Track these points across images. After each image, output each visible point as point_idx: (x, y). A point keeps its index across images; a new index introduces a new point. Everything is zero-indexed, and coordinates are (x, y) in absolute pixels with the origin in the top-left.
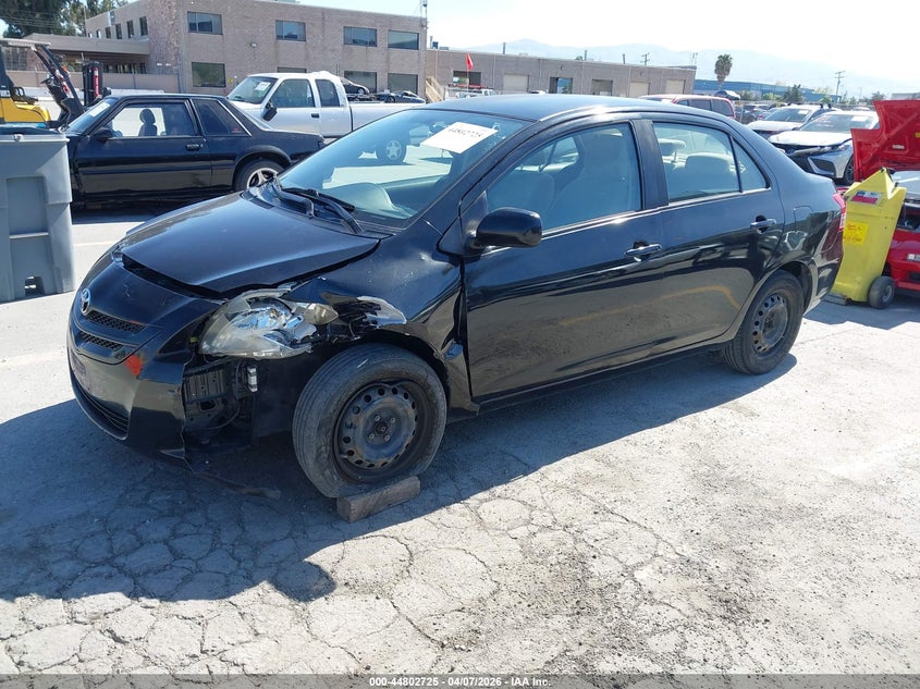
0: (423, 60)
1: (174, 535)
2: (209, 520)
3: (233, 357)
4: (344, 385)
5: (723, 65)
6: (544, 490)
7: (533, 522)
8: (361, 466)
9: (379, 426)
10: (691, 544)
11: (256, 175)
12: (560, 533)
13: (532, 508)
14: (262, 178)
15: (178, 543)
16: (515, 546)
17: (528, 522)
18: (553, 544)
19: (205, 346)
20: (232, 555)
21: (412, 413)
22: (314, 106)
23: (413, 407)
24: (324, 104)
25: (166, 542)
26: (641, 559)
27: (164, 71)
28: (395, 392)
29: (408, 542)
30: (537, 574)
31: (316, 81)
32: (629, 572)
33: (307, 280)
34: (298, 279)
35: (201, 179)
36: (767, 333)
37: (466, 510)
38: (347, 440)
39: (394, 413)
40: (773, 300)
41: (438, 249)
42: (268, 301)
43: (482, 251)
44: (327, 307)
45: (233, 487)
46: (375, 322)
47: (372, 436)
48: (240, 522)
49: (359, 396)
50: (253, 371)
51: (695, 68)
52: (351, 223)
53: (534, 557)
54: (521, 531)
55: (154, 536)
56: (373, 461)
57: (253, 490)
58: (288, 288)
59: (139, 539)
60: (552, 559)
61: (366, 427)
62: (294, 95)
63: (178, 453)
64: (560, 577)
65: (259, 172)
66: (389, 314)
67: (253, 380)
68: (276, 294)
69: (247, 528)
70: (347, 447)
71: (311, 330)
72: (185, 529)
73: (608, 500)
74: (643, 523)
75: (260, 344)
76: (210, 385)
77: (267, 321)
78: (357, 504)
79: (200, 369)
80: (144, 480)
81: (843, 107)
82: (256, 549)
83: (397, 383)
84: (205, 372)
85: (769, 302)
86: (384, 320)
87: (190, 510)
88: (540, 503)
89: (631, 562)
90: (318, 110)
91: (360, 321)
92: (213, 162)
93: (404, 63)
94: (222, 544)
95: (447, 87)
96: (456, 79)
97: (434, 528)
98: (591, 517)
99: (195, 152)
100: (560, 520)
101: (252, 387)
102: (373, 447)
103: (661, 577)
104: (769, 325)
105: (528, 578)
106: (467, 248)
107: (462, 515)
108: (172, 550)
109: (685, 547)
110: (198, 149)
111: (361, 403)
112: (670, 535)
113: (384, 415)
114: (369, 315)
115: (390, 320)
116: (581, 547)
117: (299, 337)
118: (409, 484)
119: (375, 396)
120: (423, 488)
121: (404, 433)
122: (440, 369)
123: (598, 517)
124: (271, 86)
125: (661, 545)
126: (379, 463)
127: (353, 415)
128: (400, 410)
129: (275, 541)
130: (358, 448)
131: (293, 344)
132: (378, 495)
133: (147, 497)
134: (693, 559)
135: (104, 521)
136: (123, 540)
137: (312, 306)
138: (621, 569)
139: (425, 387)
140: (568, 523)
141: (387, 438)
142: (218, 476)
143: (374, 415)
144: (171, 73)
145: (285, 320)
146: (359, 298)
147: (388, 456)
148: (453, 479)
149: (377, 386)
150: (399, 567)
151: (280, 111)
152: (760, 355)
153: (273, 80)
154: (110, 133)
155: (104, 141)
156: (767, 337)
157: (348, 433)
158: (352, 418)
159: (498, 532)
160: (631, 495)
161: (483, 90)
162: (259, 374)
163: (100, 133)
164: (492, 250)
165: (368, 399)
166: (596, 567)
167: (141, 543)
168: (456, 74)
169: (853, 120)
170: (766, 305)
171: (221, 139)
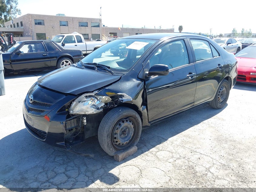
0: (101, 30)
1: (66, 170)
2: (76, 165)
3: (79, 114)
4: (113, 122)
5: (181, 28)
6: (174, 147)
7: (174, 157)
8: (120, 145)
9: (123, 132)
10: (223, 159)
11: (63, 62)
12: (183, 160)
13: (172, 153)
14: (65, 63)
15: (68, 173)
16: (171, 165)
17: (172, 157)
18: (182, 163)
19: (71, 112)
20: (85, 175)
21: (132, 126)
22: (75, 43)
23: (132, 124)
24: (78, 42)
25: (64, 173)
26: (210, 165)
27: (28, 36)
28: (127, 121)
29: (139, 167)
30: (181, 173)
31: (76, 36)
32: (208, 170)
33: (102, 90)
34: (99, 89)
35: (47, 64)
36: (221, 97)
37: (152, 155)
38: (115, 138)
39: (127, 127)
40: (222, 88)
41: (138, 78)
42: (90, 96)
43: (150, 78)
44: (108, 97)
45: (79, 154)
46: (122, 100)
47: (122, 136)
48: (85, 165)
49: (117, 124)
50: (85, 118)
51: (174, 29)
52: (110, 72)
53: (178, 168)
54: (171, 160)
55: (60, 171)
56: (123, 143)
57: (86, 155)
58: (96, 92)
59: (55, 173)
60: (183, 168)
61: (120, 133)
62: (69, 40)
63: (62, 144)
64: (187, 173)
65: (64, 61)
66: (127, 98)
67: (85, 121)
68: (93, 94)
69: (88, 166)
70: (115, 140)
71: (103, 104)
72: (69, 168)
73: (193, 148)
74: (206, 155)
75: (88, 110)
76: (72, 124)
77: (90, 102)
78: (121, 156)
79: (70, 119)
80: (52, 154)
81: (215, 37)
82: (93, 173)
83: (127, 118)
84: (71, 119)
85: (221, 88)
86: (125, 100)
87: (69, 162)
88: (174, 151)
89: (207, 167)
90: (77, 44)
91: (117, 101)
92: (51, 59)
93: (96, 31)
94: (82, 172)
95: (108, 37)
96: (110, 35)
97: (145, 161)
98: (190, 154)
99: (46, 56)
100: (182, 156)
101: (85, 123)
102: (123, 138)
103: (218, 171)
104: (222, 95)
105: (178, 174)
106: (146, 77)
107: (152, 157)
108: (66, 175)
109: (221, 160)
110: (46, 55)
111: (118, 126)
112: (216, 157)
113: (125, 128)
114: (120, 99)
115: (127, 100)
116: (191, 163)
117: (100, 107)
118: (134, 149)
119: (122, 123)
120: (138, 149)
121: (131, 133)
122: (140, 114)
123: (193, 154)
124: (63, 38)
125: (214, 160)
126: (125, 143)
127: (116, 130)
128: (129, 126)
129: (97, 169)
130: (119, 140)
131: (98, 109)
132: (126, 152)
133: (54, 159)
134: (225, 164)
135: (43, 168)
136: (50, 174)
137: (104, 97)
138: (205, 169)
139: (135, 118)
140: (184, 156)
141: (126, 135)
142: (74, 151)
143: (122, 129)
144: (30, 36)
145: (96, 102)
146: (118, 94)
147: (127, 140)
148: (146, 146)
149: (122, 120)
150: (138, 175)
151: (66, 44)
152: (220, 103)
153: (63, 36)
154: (20, 52)
155: (19, 54)
156: (221, 98)
157: (115, 136)
158: (116, 131)
159: (164, 161)
160: (200, 146)
161: (118, 37)
162: (87, 119)
163: (17, 52)
164: (153, 77)
165: (120, 125)
166: (197, 169)
167: (57, 174)
168: (110, 33)
169: (221, 40)
170: (221, 89)
171: (53, 52)
